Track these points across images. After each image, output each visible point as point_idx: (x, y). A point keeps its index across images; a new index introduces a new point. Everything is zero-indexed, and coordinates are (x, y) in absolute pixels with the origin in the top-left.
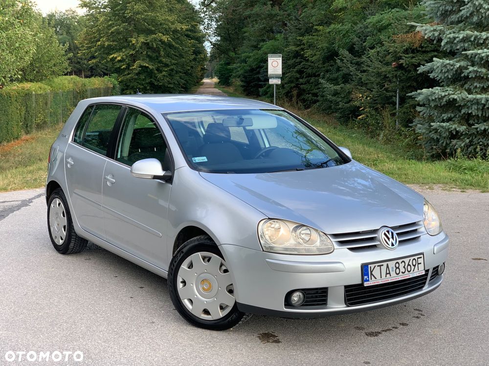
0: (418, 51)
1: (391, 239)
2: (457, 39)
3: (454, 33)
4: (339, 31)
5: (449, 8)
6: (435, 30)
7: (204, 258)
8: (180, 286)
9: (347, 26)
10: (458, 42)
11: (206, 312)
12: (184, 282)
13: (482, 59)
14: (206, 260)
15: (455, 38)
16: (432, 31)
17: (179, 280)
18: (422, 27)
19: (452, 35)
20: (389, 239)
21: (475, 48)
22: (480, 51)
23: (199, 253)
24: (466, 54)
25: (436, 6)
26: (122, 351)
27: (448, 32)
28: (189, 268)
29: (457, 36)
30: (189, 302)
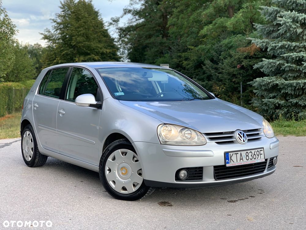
0: (253, 58)
1: (243, 137)
2: (278, 47)
3: (275, 43)
4: (204, 49)
5: (272, 29)
6: (263, 42)
7: (123, 153)
8: (107, 172)
9: (209, 46)
10: (278, 48)
11: (124, 189)
12: (110, 170)
13: (293, 59)
14: (124, 154)
15: (276, 47)
16: (261, 43)
17: (107, 168)
18: (255, 40)
19: (274, 45)
20: (241, 137)
21: (289, 52)
22: (291, 54)
23: (119, 150)
24: (283, 56)
25: (264, 27)
26: (70, 212)
27: (272, 43)
28: (113, 160)
29: (277, 45)
30: (113, 183)
